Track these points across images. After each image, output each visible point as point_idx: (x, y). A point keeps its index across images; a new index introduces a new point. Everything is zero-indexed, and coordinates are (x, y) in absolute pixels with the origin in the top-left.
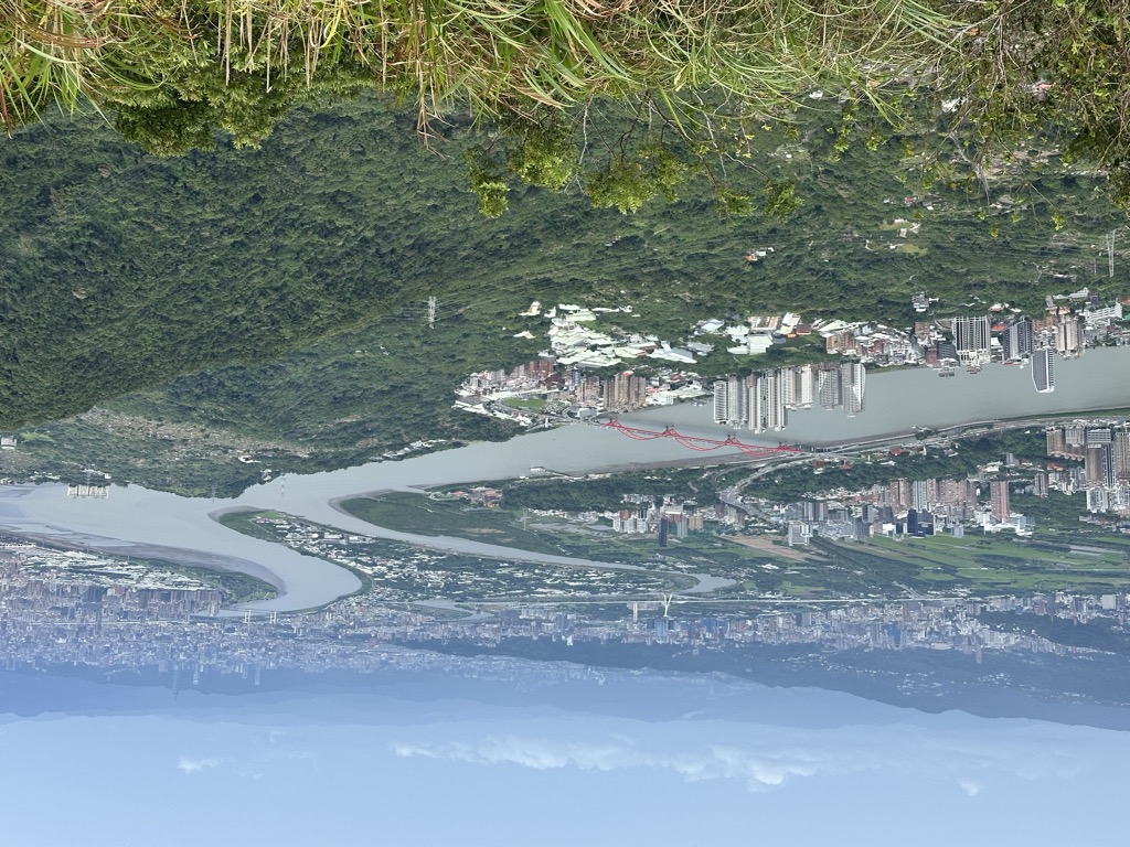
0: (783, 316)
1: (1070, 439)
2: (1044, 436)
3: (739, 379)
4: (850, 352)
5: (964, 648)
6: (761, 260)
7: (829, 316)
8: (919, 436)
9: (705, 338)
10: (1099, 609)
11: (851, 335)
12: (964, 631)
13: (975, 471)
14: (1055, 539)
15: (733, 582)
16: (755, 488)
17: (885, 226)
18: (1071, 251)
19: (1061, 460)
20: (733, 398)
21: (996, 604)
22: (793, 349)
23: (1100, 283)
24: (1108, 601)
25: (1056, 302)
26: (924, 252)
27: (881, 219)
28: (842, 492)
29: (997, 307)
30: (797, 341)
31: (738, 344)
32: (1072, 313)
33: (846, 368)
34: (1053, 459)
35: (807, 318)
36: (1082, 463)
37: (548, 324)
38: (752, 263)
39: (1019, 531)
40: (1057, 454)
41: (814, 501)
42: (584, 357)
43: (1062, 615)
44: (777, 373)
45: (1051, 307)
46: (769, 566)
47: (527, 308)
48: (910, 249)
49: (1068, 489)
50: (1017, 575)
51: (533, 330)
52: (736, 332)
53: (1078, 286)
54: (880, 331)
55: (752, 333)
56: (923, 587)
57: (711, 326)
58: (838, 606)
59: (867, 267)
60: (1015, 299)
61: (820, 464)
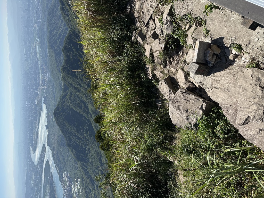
37: (77, 182)
42: (73, 189)
47: (79, 179)
51: (76, 180)
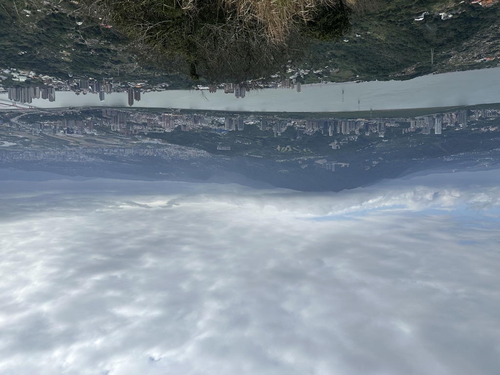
0: (30, 72)
1: (108, 113)
2: (102, 112)
3: (16, 88)
4: (51, 85)
5: (81, 161)
6: (23, 54)
7: (44, 74)
8: (70, 109)
9: (5, 75)
10: (114, 152)
11: (51, 80)
12: (81, 157)
13: (85, 119)
14: (104, 136)
15: (16, 144)
16: (22, 119)
17: (60, 52)
18: (109, 68)
19: (106, 118)
20: (15, 93)
21: (89, 151)
22: (33, 82)
23: (116, 77)
24: (116, 151)
25: (105, 80)
26: (71, 61)
27: (59, 50)
28: (48, 122)
29: (91, 78)
30: (34, 79)
31: (15, 78)
32: (109, 83)
33: (49, 89)
34: (104, 117)
35: (38, 73)
36: (111, 119)
38: (20, 55)
39: (95, 134)
40: (105, 116)
41: (41, 124)
43: (105, 154)
44: (28, 88)
45: (104, 80)
46: (27, 140)
48: (67, 59)
49: (107, 125)
50: (94, 144)
52: (15, 75)
53: (111, 77)
54: (59, 80)
55: (20, 75)
56: (71, 146)
57: (7, 71)
58: (47, 151)
59: (55, 62)
60: (95, 77)
61: (42, 114)
